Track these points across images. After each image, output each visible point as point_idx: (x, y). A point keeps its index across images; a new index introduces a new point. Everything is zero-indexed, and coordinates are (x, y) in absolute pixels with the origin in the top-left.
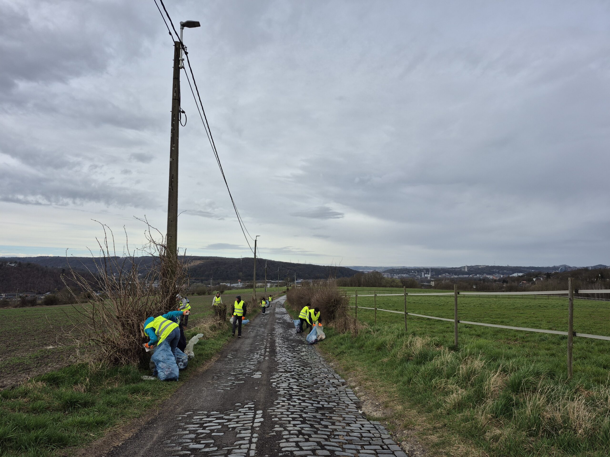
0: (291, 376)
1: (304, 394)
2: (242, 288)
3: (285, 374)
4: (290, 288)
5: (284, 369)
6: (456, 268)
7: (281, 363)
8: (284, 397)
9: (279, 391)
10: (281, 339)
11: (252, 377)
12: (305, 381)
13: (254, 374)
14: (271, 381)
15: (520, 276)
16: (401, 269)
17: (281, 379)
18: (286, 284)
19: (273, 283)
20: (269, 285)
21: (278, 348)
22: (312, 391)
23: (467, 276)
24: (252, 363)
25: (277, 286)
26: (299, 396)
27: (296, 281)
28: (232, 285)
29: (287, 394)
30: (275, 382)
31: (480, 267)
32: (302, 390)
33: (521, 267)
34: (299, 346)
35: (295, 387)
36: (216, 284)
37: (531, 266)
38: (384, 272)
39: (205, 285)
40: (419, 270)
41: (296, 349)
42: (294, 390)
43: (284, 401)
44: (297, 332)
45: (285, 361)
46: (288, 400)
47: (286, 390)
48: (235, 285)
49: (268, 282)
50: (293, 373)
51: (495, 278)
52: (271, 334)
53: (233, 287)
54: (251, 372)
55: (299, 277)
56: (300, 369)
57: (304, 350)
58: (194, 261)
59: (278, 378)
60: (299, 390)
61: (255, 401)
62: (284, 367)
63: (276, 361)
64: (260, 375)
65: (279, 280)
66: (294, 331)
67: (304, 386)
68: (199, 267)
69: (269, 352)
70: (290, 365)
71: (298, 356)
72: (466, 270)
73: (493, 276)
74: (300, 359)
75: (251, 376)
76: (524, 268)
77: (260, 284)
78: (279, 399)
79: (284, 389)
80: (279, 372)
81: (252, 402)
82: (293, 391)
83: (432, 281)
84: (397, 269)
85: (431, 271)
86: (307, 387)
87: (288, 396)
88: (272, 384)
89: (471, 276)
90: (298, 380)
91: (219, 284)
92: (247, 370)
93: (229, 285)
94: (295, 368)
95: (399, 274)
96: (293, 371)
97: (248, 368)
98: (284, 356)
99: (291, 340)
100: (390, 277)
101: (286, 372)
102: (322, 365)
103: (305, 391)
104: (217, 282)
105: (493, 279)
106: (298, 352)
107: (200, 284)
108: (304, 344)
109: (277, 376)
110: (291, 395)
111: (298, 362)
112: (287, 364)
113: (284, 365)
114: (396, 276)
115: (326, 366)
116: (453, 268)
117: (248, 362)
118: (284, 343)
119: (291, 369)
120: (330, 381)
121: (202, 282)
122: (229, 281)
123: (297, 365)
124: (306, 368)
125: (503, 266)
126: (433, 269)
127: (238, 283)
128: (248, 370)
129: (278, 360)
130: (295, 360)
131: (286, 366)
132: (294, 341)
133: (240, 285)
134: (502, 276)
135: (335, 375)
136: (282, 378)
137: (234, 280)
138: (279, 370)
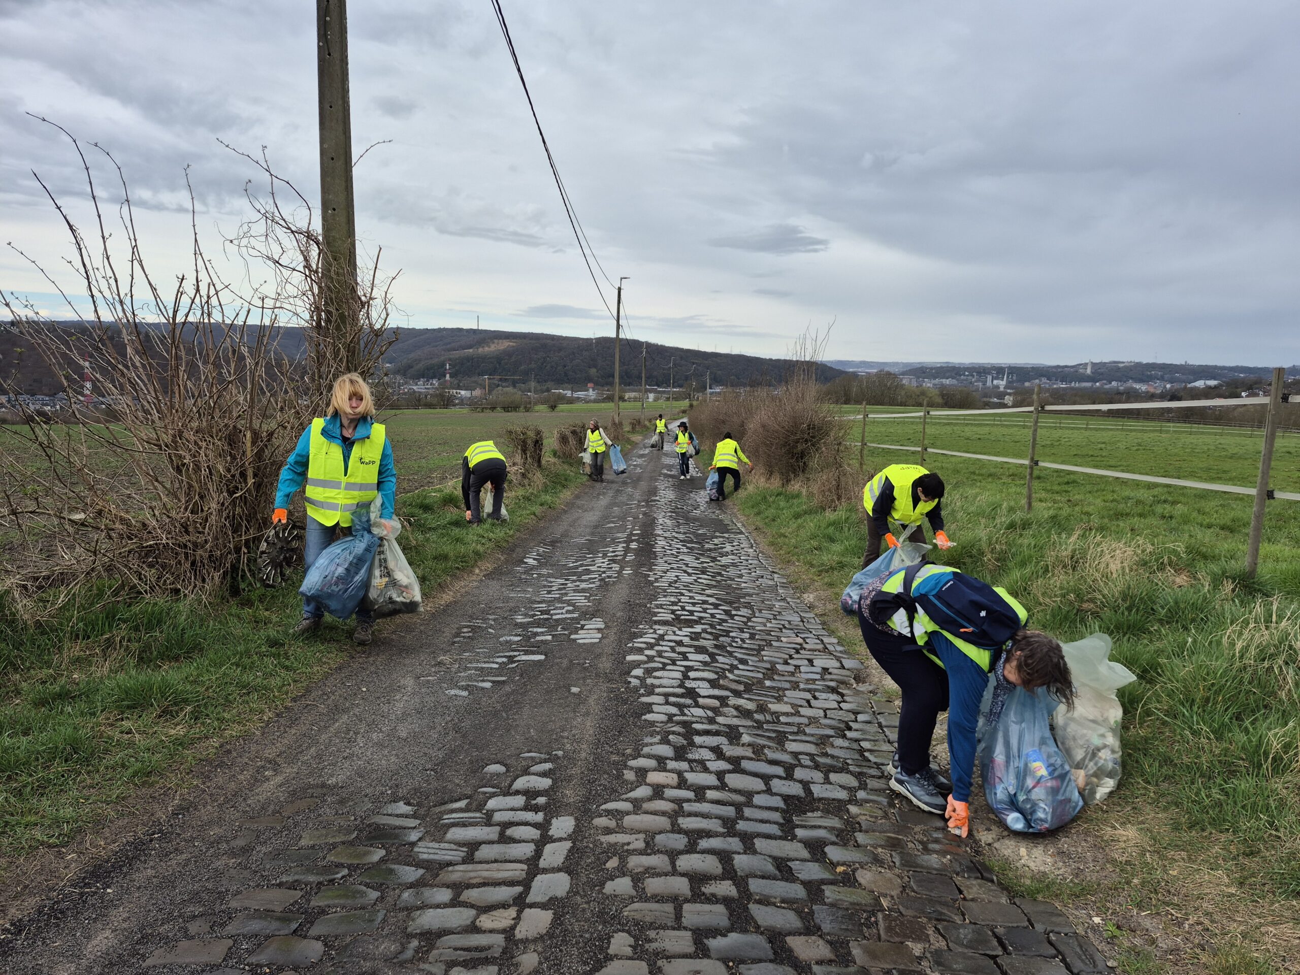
0: (692, 639)
1: (736, 722)
2: (595, 401)
3: (674, 632)
4: (695, 403)
5: (673, 612)
6: (1066, 367)
7: (665, 591)
8: (665, 741)
9: (648, 708)
10: (671, 516)
11: (573, 637)
12: (736, 662)
13: (582, 628)
14: (629, 658)
15: (1210, 387)
16: (942, 367)
17: (660, 653)
18: (688, 396)
19: (659, 392)
20: (651, 396)
21: (661, 543)
22: (762, 709)
23: (1088, 385)
24: (583, 585)
25: (668, 399)
26: (717, 733)
27: (709, 391)
28: (576, 395)
29: (678, 723)
30: (637, 665)
31: (1121, 365)
32: (727, 705)
33: (1216, 367)
34: (717, 537)
35: (704, 689)
36: (543, 392)
37: (1240, 364)
38: (904, 373)
39: (520, 393)
40: (981, 371)
41: (707, 546)
42: (701, 700)
43: (661, 761)
44: (711, 500)
45: (676, 582)
46: (680, 754)
47: (674, 704)
48: (581, 394)
49: (651, 391)
50: (698, 628)
51: (1152, 390)
52: (647, 502)
53: (578, 398)
54: (573, 619)
55: (716, 381)
56: (719, 614)
57: (728, 548)
58: (496, 341)
59: (651, 646)
60: (716, 703)
61: (560, 753)
62: (674, 604)
63: (651, 583)
64: (599, 630)
65: (674, 387)
66: (702, 497)
67: (734, 686)
68: (508, 353)
69: (637, 552)
70: (691, 598)
71: (712, 567)
72: (1089, 371)
73: (1149, 385)
74: (719, 578)
75: (571, 634)
76: (1224, 368)
77: (632, 395)
78: (646, 750)
79: (666, 695)
80: (656, 622)
81: (545, 761)
82: (697, 705)
83: (1010, 394)
84: (932, 369)
85: (1008, 374)
86: (741, 688)
87: (679, 734)
88: (628, 673)
89: (1098, 384)
90: (712, 656)
91: (548, 390)
92: (564, 611)
93: (569, 393)
94: (705, 611)
95: (935, 378)
96: (699, 621)
97: (569, 603)
98: (675, 566)
99: (695, 519)
100: (914, 384)
101: (678, 622)
102: (784, 600)
103: (737, 708)
104: (545, 388)
105: (1148, 392)
106: (713, 555)
107: (510, 389)
108: (727, 531)
109: (649, 638)
110: (689, 731)
111: (715, 586)
112: (682, 595)
113: (672, 599)
114: (928, 384)
115: (793, 605)
116: (1058, 367)
117: (574, 581)
118: (678, 526)
119: (691, 613)
120: (815, 662)
121: (514, 386)
122: (570, 386)
123: (712, 600)
124: (737, 609)
125: (1174, 363)
126: (1015, 368)
127: (587, 390)
128: (568, 612)
129: (656, 580)
130: (704, 579)
131: (680, 601)
132: (701, 522)
133: (592, 394)
134: (1168, 386)
135: (826, 640)
136: (665, 647)
137: (580, 382)
138: (655, 614)
